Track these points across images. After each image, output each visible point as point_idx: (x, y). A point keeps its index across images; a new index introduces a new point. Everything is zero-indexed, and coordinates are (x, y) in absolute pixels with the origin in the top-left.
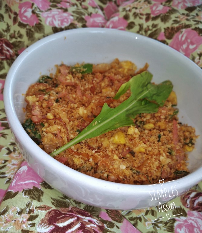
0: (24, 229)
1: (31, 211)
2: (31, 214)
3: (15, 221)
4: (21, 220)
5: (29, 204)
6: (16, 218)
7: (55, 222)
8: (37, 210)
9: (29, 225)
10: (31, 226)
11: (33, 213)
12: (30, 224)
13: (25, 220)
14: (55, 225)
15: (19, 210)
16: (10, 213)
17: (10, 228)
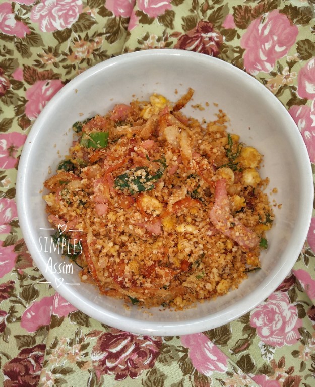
0: (78, 361)
1: (81, 340)
2: (82, 343)
3: (68, 354)
4: (73, 352)
5: (77, 332)
6: (68, 351)
7: (108, 348)
8: (87, 338)
9: (82, 355)
10: (85, 357)
11: (84, 341)
12: (84, 354)
13: (77, 351)
14: (108, 351)
15: (68, 341)
16: (61, 345)
17: (64, 362)
